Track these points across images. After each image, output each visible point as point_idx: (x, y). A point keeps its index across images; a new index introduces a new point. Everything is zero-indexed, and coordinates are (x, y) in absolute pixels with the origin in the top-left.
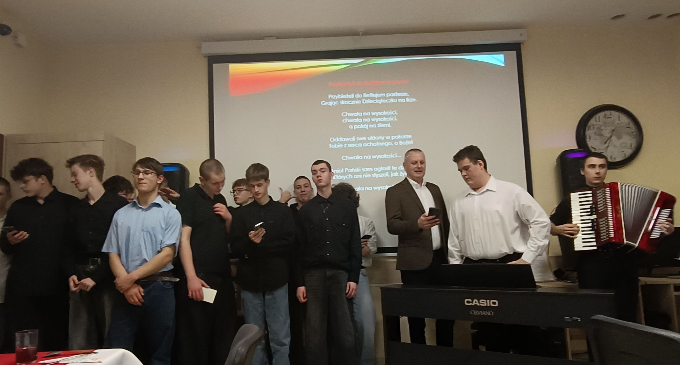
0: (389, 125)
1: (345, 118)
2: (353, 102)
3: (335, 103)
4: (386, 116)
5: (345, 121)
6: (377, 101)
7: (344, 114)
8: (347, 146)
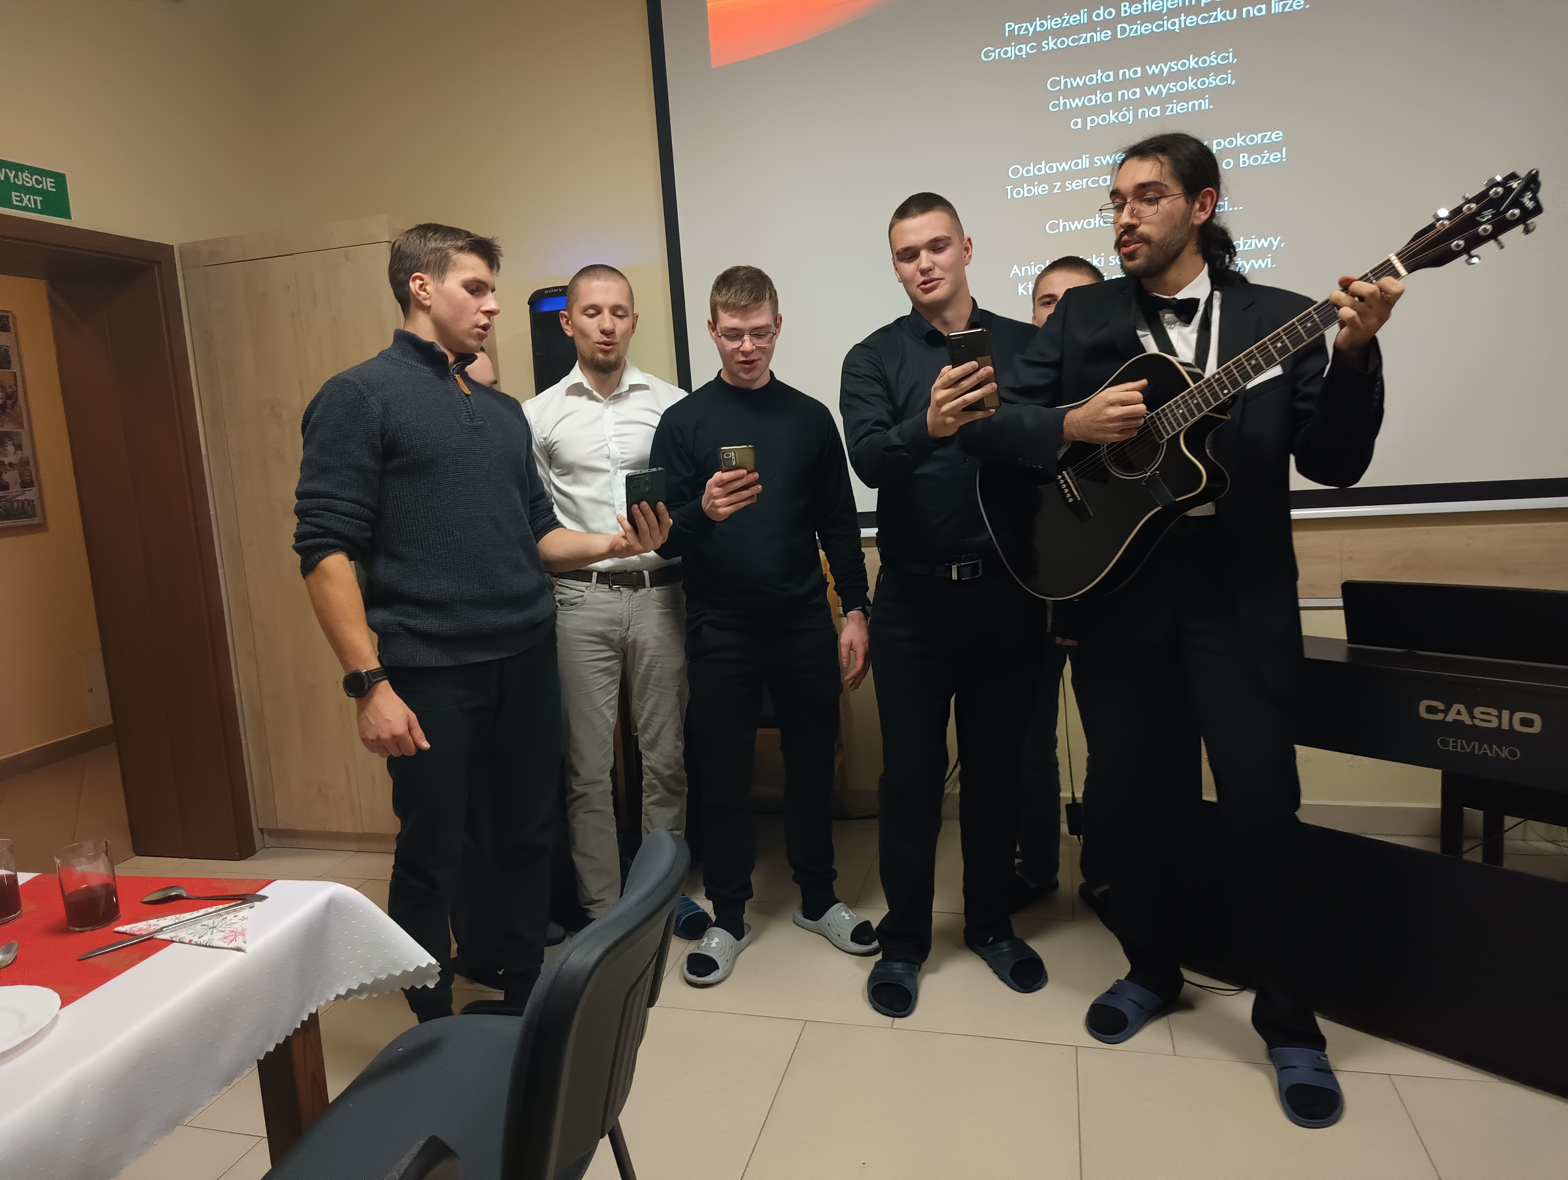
0: (1205, 104)
1: (1056, 96)
2: (1085, 38)
3: (1026, 49)
4: (1197, 73)
5: (1054, 106)
6: (1167, 25)
7: (1055, 84)
8: (1063, 187)
